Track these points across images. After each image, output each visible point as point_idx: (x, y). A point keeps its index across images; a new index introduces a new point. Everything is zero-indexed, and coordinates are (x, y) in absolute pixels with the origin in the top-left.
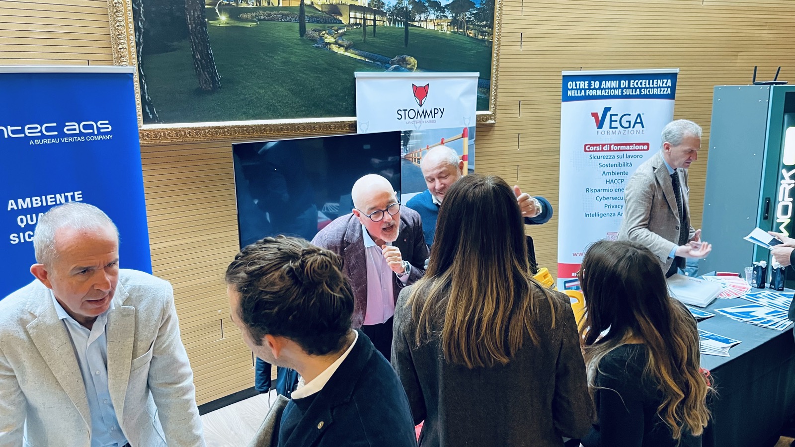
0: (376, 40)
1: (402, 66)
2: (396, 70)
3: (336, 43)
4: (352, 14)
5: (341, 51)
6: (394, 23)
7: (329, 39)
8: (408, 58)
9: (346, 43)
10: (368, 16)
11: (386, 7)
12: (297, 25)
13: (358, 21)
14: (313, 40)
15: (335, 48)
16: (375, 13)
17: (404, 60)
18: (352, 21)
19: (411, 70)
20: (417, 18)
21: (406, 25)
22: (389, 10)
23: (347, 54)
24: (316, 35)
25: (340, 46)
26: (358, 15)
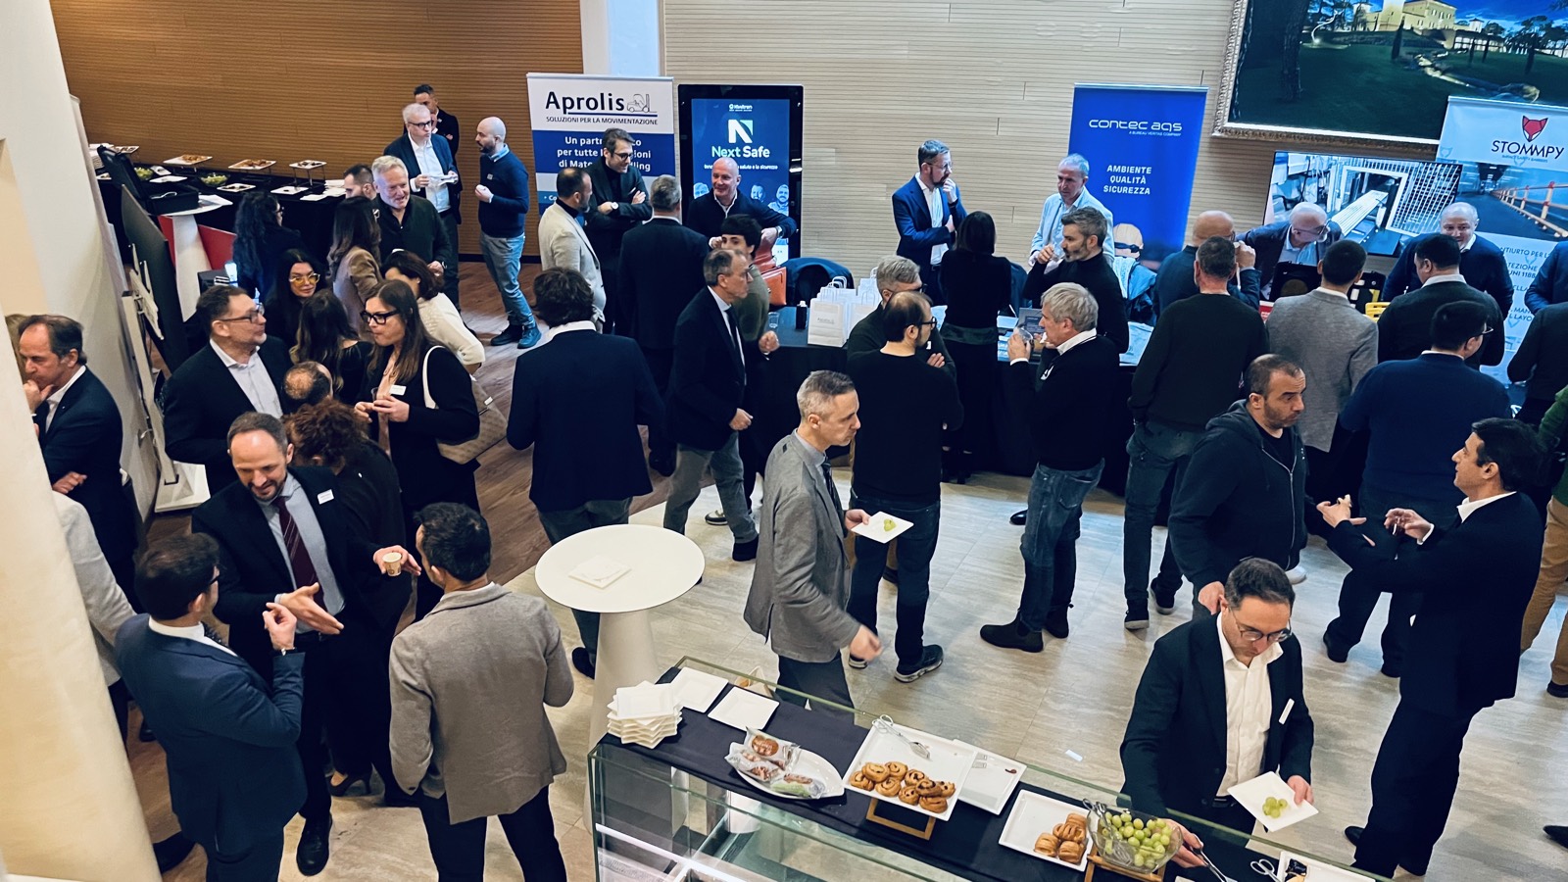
0: (1485, 66)
1: (1518, 93)
2: (1505, 98)
3: (1431, 66)
4: (1459, 39)
5: (1437, 75)
6: (1515, 49)
7: (1424, 62)
8: (1526, 87)
9: (1444, 66)
10: (1480, 42)
11: (1506, 33)
12: (1390, 49)
13: (1465, 46)
14: (1406, 62)
15: (1430, 72)
16: (1489, 38)
17: (1521, 88)
18: (1457, 46)
19: (1529, 100)
20: (1551, 45)
21: (1532, 52)
22: (1509, 36)
23: (1443, 77)
24: (1410, 57)
25: (1436, 69)
26: (1466, 40)
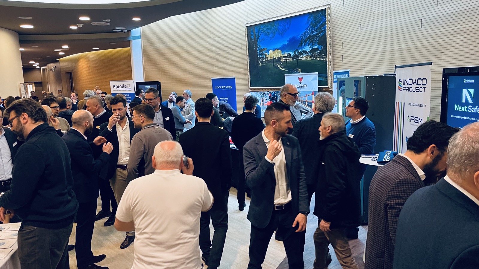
0: (290, 65)
1: (297, 72)
2: (295, 73)
3: (280, 67)
4: (283, 59)
5: (281, 69)
6: (294, 59)
7: (279, 66)
8: (298, 69)
9: (282, 67)
10: (287, 59)
11: (292, 55)
12: (272, 63)
13: (285, 60)
14: (276, 67)
15: (280, 68)
16: (289, 57)
17: (297, 70)
18: (284, 61)
19: (299, 73)
20: (300, 57)
21: (297, 59)
22: (292, 56)
23: (283, 69)
24: (276, 65)
25: (281, 67)
26: (285, 59)
